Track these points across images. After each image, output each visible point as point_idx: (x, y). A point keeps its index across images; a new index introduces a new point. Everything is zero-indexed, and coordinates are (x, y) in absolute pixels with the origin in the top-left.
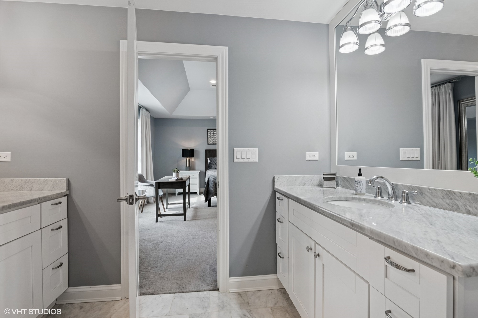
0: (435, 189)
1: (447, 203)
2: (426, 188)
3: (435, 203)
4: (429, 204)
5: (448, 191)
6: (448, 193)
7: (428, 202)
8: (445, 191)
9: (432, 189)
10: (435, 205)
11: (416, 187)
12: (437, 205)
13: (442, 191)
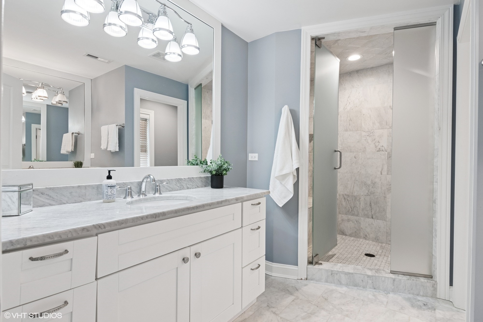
0: (171, 179)
1: (178, 186)
2: (166, 180)
3: (171, 188)
4: (167, 190)
5: (179, 179)
6: (179, 180)
7: (167, 189)
8: (177, 179)
9: (170, 179)
10: (171, 189)
11: (158, 180)
12: (172, 190)
13: (176, 179)
